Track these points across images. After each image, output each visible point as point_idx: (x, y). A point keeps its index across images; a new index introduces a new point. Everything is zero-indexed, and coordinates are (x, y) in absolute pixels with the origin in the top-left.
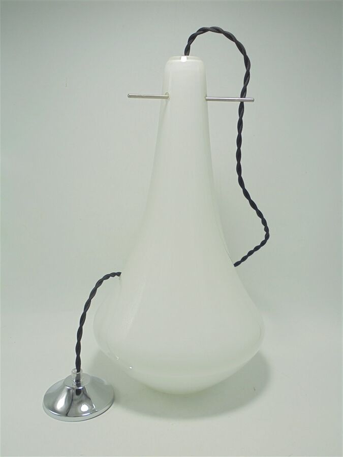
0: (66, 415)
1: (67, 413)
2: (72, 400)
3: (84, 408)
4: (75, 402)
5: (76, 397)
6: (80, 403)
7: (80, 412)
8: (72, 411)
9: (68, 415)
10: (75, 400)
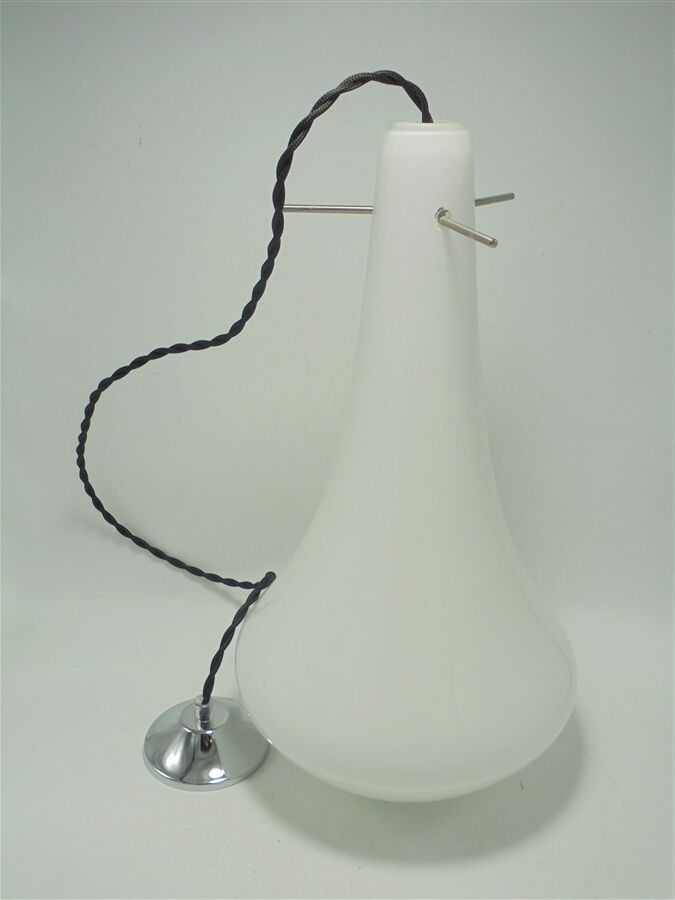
0: (181, 780)
1: (183, 776)
2: (193, 759)
3: (216, 773)
4: (198, 764)
5: (200, 754)
6: (210, 764)
7: (206, 777)
8: (191, 775)
9: (184, 779)
10: (200, 759)
